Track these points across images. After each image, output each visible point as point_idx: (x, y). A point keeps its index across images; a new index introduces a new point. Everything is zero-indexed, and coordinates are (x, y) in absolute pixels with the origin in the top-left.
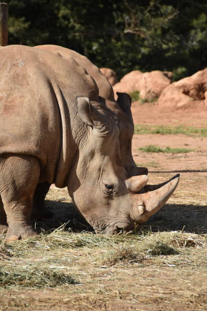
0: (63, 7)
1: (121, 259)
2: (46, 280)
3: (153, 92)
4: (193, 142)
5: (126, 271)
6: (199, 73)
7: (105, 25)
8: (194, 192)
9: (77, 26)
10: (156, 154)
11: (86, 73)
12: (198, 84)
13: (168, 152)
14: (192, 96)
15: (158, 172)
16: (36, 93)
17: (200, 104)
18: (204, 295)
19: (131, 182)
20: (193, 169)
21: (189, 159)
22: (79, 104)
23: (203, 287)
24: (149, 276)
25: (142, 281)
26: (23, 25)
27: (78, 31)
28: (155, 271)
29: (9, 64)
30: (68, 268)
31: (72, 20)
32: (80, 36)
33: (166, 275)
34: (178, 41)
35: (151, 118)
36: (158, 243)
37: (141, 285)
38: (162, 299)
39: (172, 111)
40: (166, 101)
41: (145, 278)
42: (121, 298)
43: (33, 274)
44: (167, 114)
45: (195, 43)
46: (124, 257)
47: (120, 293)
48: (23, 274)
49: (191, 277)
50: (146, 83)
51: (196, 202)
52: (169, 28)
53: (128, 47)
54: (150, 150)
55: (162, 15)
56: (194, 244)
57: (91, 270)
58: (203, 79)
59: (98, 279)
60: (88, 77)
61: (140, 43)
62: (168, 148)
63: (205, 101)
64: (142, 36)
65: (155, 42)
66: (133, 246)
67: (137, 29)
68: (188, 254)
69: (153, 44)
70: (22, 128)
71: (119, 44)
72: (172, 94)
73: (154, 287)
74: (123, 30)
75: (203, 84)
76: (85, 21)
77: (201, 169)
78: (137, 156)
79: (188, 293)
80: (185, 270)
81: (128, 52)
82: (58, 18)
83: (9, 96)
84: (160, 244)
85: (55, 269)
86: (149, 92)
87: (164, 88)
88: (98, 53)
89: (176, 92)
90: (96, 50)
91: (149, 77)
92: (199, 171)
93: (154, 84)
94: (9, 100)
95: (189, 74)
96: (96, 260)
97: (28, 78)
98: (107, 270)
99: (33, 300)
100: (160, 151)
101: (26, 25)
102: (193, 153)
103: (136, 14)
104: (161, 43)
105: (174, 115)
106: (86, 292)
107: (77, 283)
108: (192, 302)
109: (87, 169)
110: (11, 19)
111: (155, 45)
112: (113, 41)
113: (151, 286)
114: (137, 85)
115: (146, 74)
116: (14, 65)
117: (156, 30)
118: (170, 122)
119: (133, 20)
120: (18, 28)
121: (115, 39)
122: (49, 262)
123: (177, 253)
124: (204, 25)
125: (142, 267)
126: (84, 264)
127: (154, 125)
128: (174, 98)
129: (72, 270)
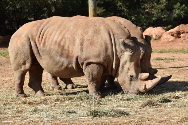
0: (119, 2)
1: (148, 105)
2: (117, 114)
3: (158, 36)
4: (176, 56)
5: (150, 110)
6: (178, 27)
7: (137, 9)
8: (178, 76)
9: (125, 9)
10: (161, 61)
11: (125, 28)
12: (178, 32)
13: (166, 60)
14: (175, 37)
15: (162, 68)
16: (104, 38)
17: (178, 40)
18: (184, 118)
19: (142, 76)
20: (177, 66)
21: (175, 62)
23: (183, 115)
24: (160, 111)
26: (102, 10)
27: (126, 12)
28: (162, 109)
29: (93, 25)
30: (125, 109)
31: (123, 7)
32: (127, 14)
33: (167, 111)
34: (168, 14)
35: (158, 46)
36: (163, 97)
37: (157, 115)
38: (166, 120)
39: (167, 43)
40: (164, 39)
41: (158, 112)
42: (148, 121)
43: (111, 112)
44: (164, 45)
45: (175, 15)
46: (149, 104)
47: (148, 119)
48: (107, 112)
49: (178, 111)
50: (155, 32)
51: (179, 80)
52: (164, 9)
53: (147, 17)
54: (158, 59)
55: (161, 4)
56: (179, 97)
57: (135, 110)
58: (180, 29)
59: (138, 113)
60: (126, 29)
61: (152, 16)
62: (166, 58)
63: (181, 38)
64: (153, 13)
65: (158, 15)
66: (152, 99)
67: (151, 10)
68: (176, 102)
69: (157, 16)
70: (97, 52)
71: (143, 17)
72: (167, 36)
73: (162, 116)
74: (145, 10)
75: (179, 31)
76: (128, 7)
77: (180, 66)
78: (152, 62)
79: (177, 118)
80: (175, 108)
81: (147, 20)
82: (117, 7)
83: (92, 38)
84: (164, 98)
85: (120, 109)
86: (157, 35)
87: (163, 34)
88: (134, 21)
89: (168, 35)
90: (134, 19)
91: (156, 29)
92: (179, 67)
93: (158, 32)
94: (93, 40)
95: (173, 27)
96: (137, 105)
97: (101, 31)
98: (142, 109)
99: (111, 122)
100: (162, 59)
101: (104, 10)
102: (176, 60)
103: (150, 3)
104: (161, 15)
105: (168, 45)
106: (133, 119)
107: (130, 115)
108: (179, 121)
110: (98, 8)
111: (158, 16)
112: (141, 15)
113: (161, 115)
114: (151, 33)
115: (155, 28)
116: (95, 25)
117: (158, 10)
118: (166, 47)
119: (149, 6)
120: (101, 11)
121: (142, 14)
122: (117, 106)
123: (171, 101)
124: (179, 7)
125: (157, 108)
126: (132, 107)
127: (159, 49)
128: (167, 38)
129: (127, 110)
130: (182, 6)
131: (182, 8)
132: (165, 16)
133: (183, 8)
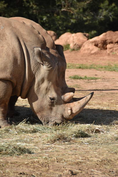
1: (58, 140)
2: (15, 151)
3: (78, 45)
4: (100, 74)
5: (60, 146)
6: (104, 34)
7: (50, 6)
8: (100, 102)
9: (35, 6)
10: (79, 80)
11: (39, 33)
12: (103, 41)
13: (85, 79)
14: (99, 47)
15: (80, 90)
16: (10, 44)
17: (104, 52)
18: (104, 160)
20: (99, 89)
21: (98, 83)
22: (35, 52)
23: (104, 156)
24: (74, 149)
25: (70, 152)
26: (3, 6)
27: (35, 9)
28: (77, 147)
30: (28, 145)
31: (31, 3)
32: (36, 12)
33: (84, 149)
34: (93, 16)
35: (76, 60)
36: (79, 131)
37: (69, 155)
38: (81, 162)
39: (88, 56)
40: (85, 50)
41: (71, 151)
42: (57, 162)
43: (7, 148)
44: (85, 57)
45: (101, 17)
46: (60, 139)
47: (57, 159)
48: (2, 148)
49: (98, 150)
50: (73, 39)
51: (101, 107)
52: (87, 8)
53: (64, 19)
54: (75, 78)
55: (83, 1)
56: (99, 131)
57: (41, 146)
58: (106, 38)
59: (44, 151)
60: (40, 36)
61: (70, 16)
62: (86, 77)
63: (107, 50)
64: (72, 12)
65: (79, 16)
66: (64, 132)
67: (69, 9)
68: (96, 137)
69: (78, 17)
71: (59, 17)
72: (88, 46)
73: (76, 156)
74: (61, 9)
75: (106, 41)
76: (39, 3)
77: (104, 89)
78: (68, 81)
79: (95, 159)
80: (94, 147)
81: (63, 22)
82: (24, 2)
84: (80, 132)
85: (20, 145)
86: (75, 44)
87: (84, 43)
88: (46, 22)
89: (91, 45)
90: (45, 20)
91: (75, 36)
92: (103, 90)
93: (78, 40)
95: (98, 34)
96: (44, 140)
97: (6, 36)
98: (50, 146)
99: (7, 163)
100: (81, 78)
101: (5, 6)
102: (99, 80)
104: (83, 17)
105: (89, 58)
106: (37, 159)
107: (33, 153)
108: (98, 164)
109: (40, 88)
111: (79, 18)
112: (55, 15)
113: (75, 155)
114: (68, 41)
115: (74, 35)
117: (80, 9)
118: (87, 62)
119: (67, 3)
122: (17, 141)
123: (90, 137)
124: (107, 7)
125: (70, 144)
126: (37, 142)
127: (78, 64)
128: (89, 48)
129: (30, 146)
130: (112, 5)
131: (110, 7)
132: (88, 18)
133: (112, 8)
